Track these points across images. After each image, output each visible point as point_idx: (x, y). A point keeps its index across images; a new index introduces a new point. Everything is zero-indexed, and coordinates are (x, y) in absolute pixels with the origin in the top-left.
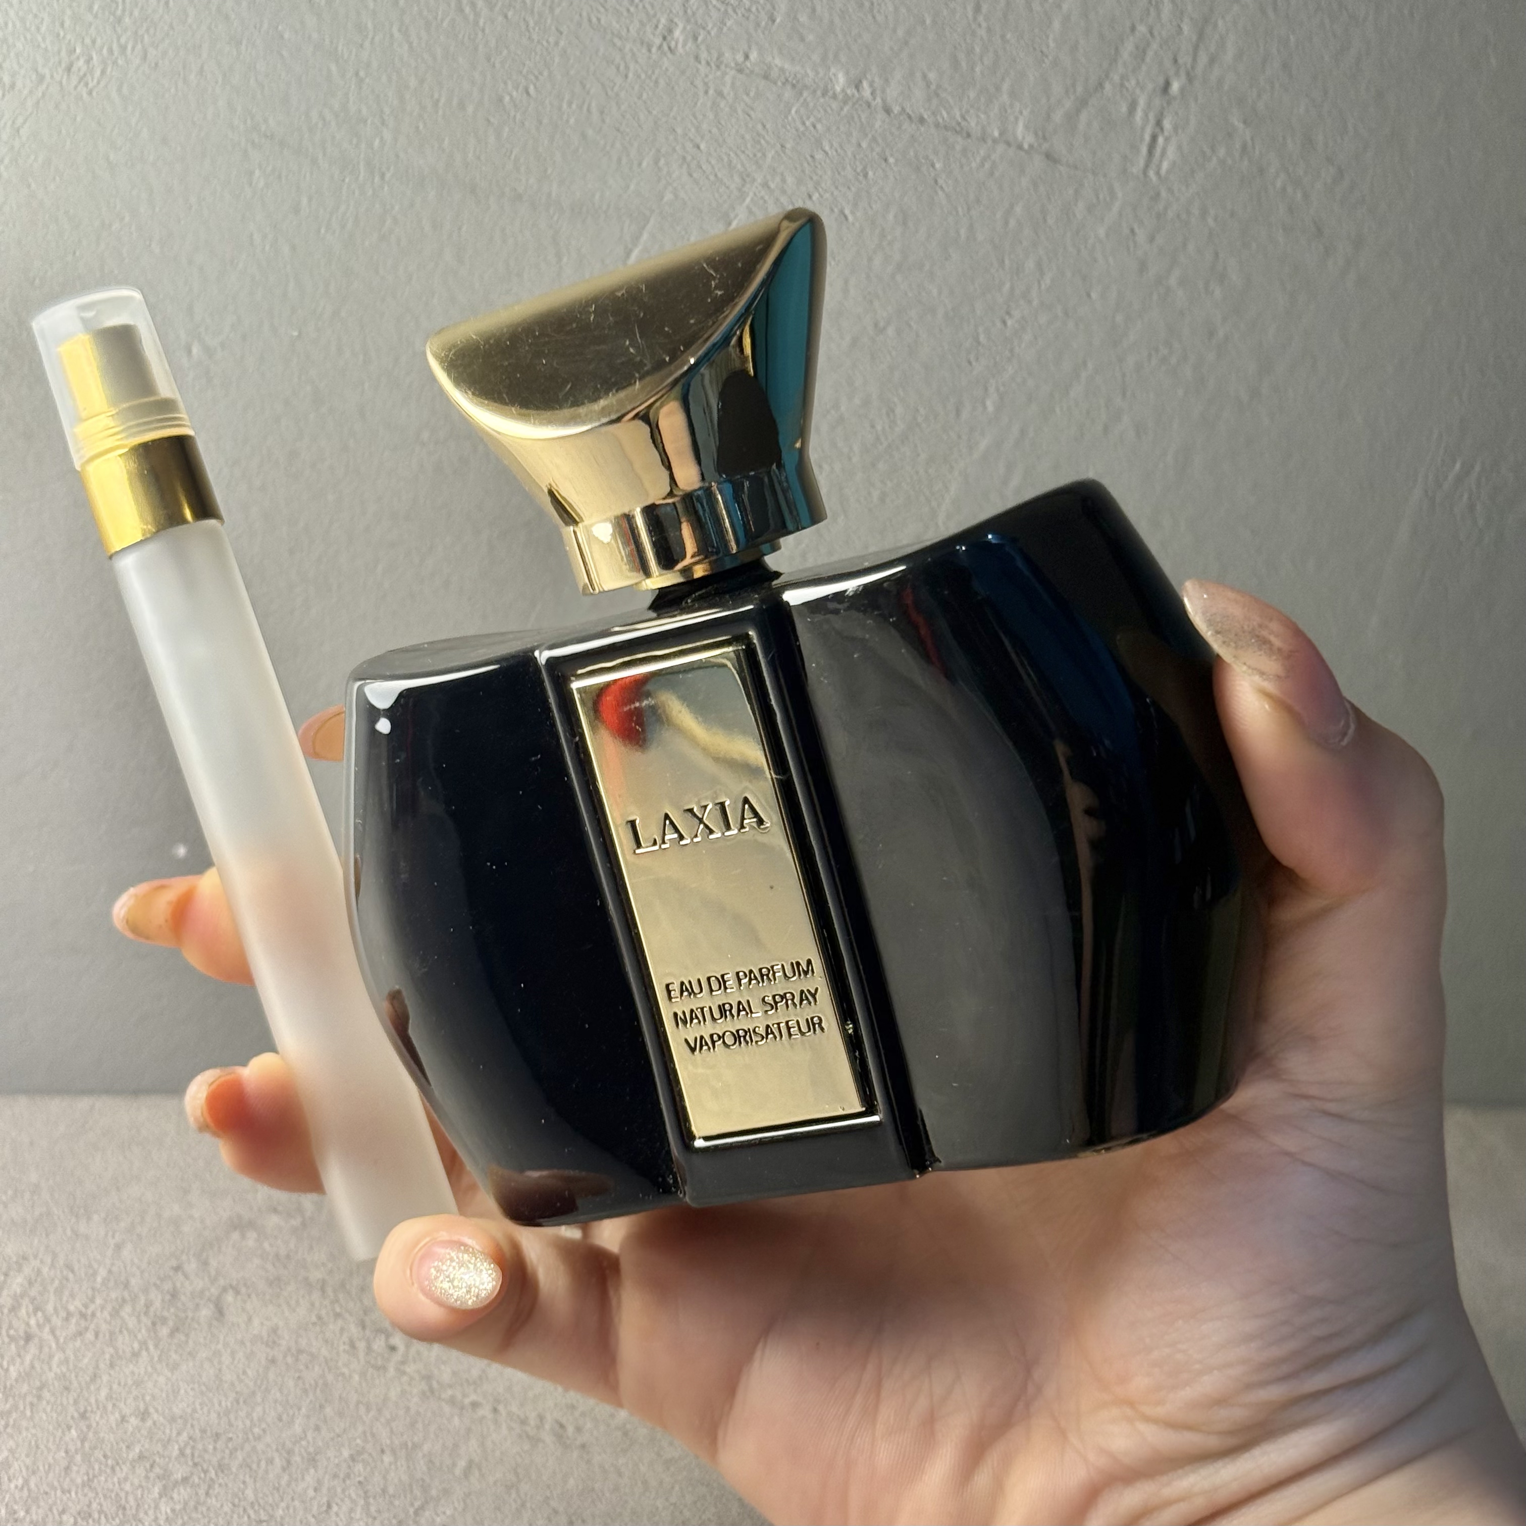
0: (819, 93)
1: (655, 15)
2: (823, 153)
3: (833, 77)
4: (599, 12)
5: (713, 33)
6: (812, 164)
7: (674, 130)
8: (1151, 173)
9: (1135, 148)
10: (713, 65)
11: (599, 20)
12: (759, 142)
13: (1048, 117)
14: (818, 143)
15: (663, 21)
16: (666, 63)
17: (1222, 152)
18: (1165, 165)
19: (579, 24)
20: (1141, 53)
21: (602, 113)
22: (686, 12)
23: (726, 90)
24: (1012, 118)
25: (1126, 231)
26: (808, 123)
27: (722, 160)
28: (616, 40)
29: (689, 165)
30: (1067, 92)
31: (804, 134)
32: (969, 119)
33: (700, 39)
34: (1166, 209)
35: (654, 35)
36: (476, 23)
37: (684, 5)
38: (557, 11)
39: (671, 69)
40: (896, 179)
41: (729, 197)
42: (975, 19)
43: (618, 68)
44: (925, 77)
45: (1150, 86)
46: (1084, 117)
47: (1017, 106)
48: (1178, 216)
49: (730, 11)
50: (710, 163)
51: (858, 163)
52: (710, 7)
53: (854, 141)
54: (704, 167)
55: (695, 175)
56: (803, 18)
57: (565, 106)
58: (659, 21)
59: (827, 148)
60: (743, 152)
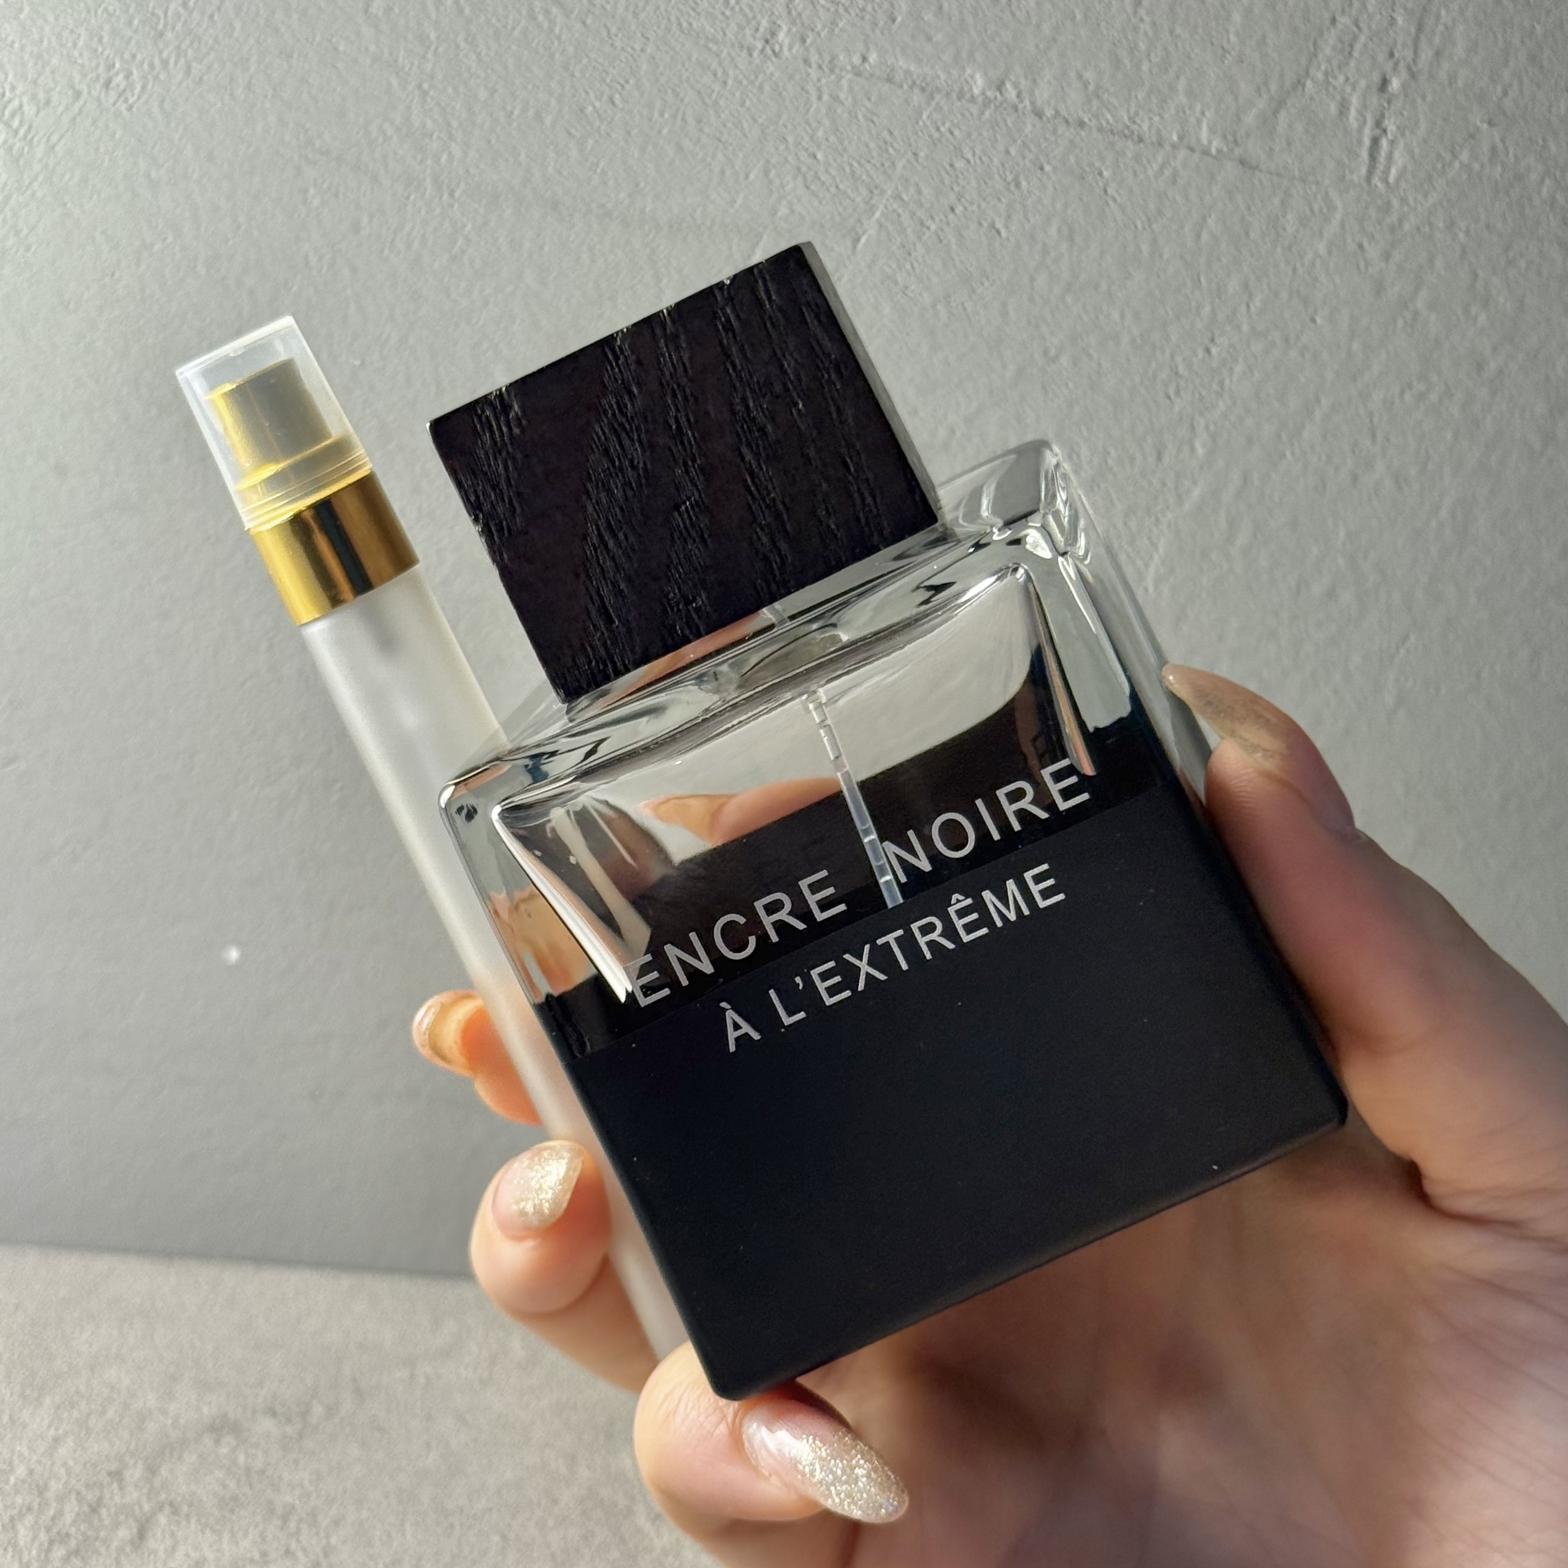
0: (954, 96)
1: (755, 18)
2: (963, 160)
3: (969, 79)
4: (689, 15)
5: (822, 35)
6: (952, 173)
7: (786, 140)
8: (1376, 180)
9: (1353, 153)
10: (825, 68)
11: (690, 24)
12: (887, 151)
13: (1238, 119)
14: (958, 151)
15: (764, 23)
16: (770, 68)
17: (1465, 156)
18: (1393, 172)
19: (668, 30)
20: (1347, 47)
21: (699, 121)
22: (789, 12)
23: (842, 96)
24: (1192, 120)
25: (1352, 246)
26: (942, 129)
27: (844, 170)
28: (711, 45)
29: (805, 178)
30: (1259, 90)
31: (939, 140)
32: (1138, 121)
33: (809, 41)
34: (1401, 221)
35: (755, 38)
36: (551, 30)
37: (788, 7)
38: (642, 16)
39: (777, 74)
40: (1055, 188)
41: (855, 210)
42: (1135, 12)
43: (715, 75)
44: (1080, 77)
45: (1363, 83)
46: (1283, 117)
47: (1198, 107)
48: (1418, 229)
49: (841, 10)
50: (830, 174)
51: (1008, 173)
52: (818, 7)
53: (1001, 147)
54: (823, 179)
55: (812, 187)
56: (929, 17)
57: (656, 115)
58: (759, 24)
59: (969, 156)
60: (869, 162)
